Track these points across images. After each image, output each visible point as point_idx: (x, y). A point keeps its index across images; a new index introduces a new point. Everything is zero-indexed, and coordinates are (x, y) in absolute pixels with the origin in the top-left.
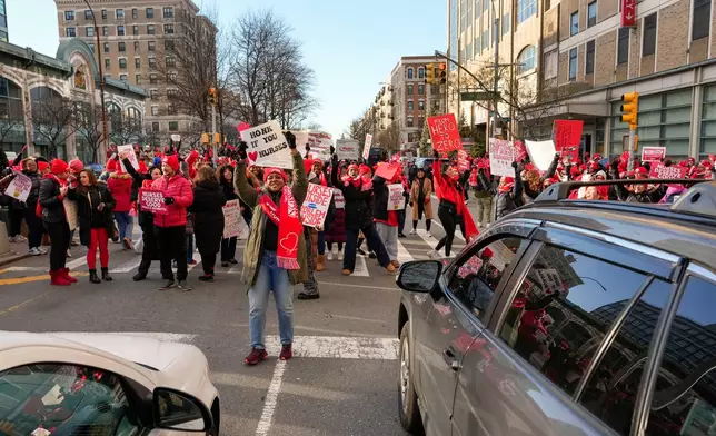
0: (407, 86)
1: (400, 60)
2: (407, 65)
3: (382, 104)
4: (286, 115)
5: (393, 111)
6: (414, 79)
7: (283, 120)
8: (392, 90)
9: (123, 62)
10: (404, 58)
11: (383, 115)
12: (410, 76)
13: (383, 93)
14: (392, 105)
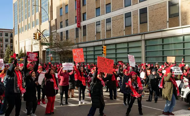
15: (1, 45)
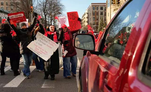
0: (93, 12)
1: (91, 4)
2: (93, 6)
3: (84, 18)
4: (55, 20)
5: (88, 20)
6: (95, 10)
7: (54, 22)
8: (88, 14)
9: (2, 3)
10: (92, 4)
11: (85, 22)
12: (94, 9)
13: (85, 15)
14: (88, 18)
15: (97, 18)
